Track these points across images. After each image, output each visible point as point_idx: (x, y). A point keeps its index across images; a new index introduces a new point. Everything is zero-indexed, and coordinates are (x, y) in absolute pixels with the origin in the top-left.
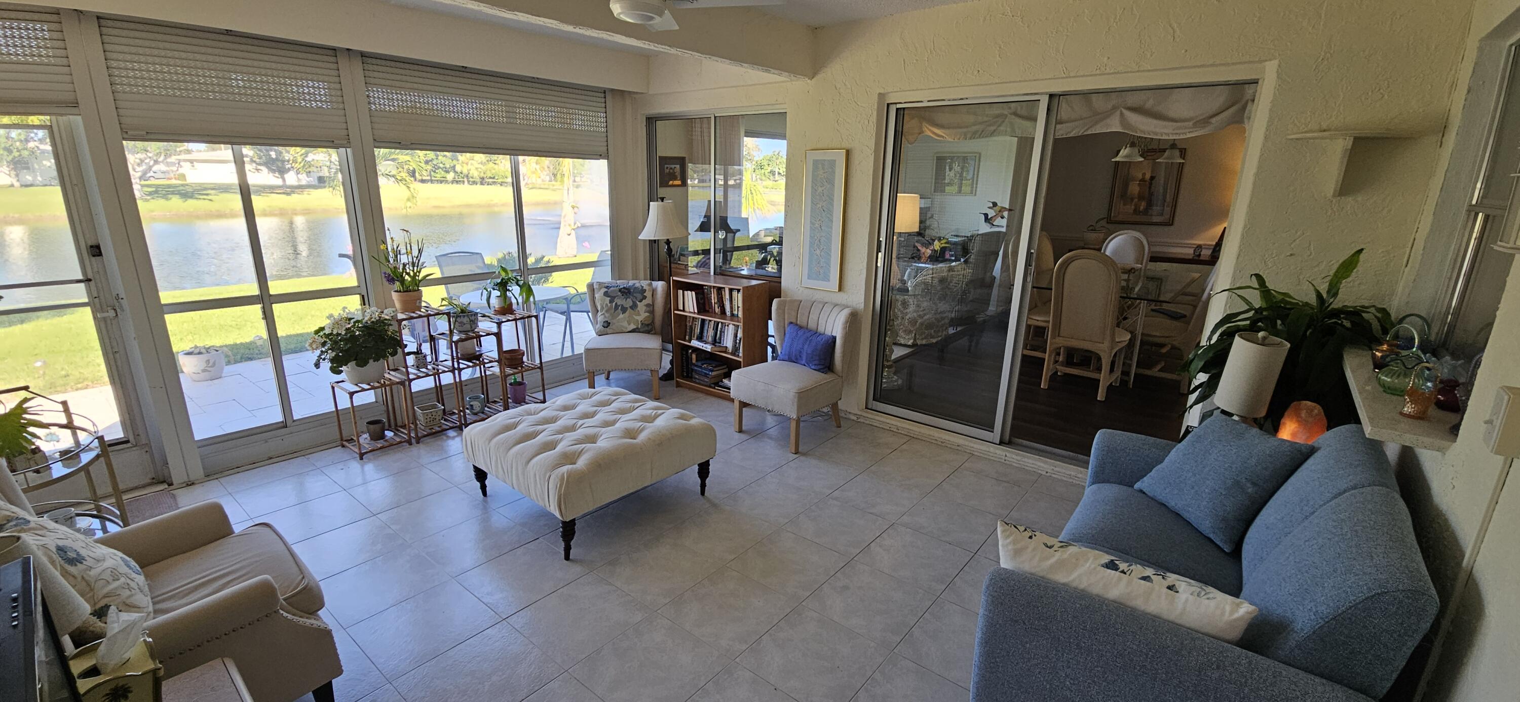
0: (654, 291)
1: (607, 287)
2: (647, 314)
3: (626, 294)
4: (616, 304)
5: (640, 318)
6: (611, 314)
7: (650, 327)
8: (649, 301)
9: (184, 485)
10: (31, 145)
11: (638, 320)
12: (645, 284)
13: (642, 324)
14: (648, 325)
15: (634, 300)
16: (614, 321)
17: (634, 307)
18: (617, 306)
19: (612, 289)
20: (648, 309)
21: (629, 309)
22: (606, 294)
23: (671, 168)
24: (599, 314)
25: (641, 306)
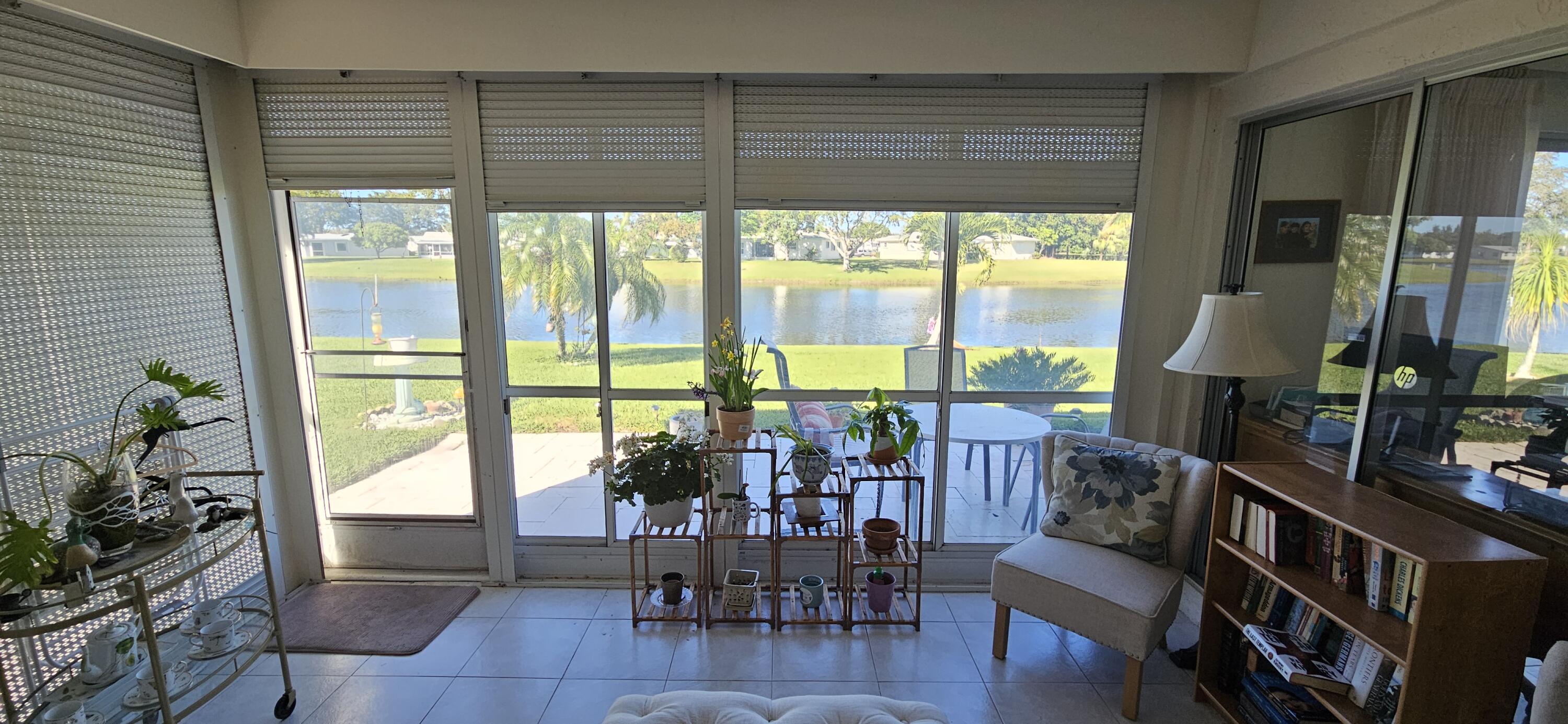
0: (1180, 478)
1: (1078, 449)
2: (1152, 523)
3: (1113, 471)
4: (1088, 485)
5: (1134, 527)
6: (1073, 503)
7: (1157, 550)
8: (1162, 495)
9: (497, 584)
10: (799, 232)
11: (1128, 531)
12: (1162, 456)
13: (1138, 540)
14: (1151, 545)
15: (1129, 487)
16: (1078, 517)
17: (1125, 500)
18: (1088, 490)
19: (1086, 454)
20: (1157, 513)
21: (1113, 501)
22: (1072, 462)
23: (1297, 225)
24: (1055, 495)
25: (1141, 503)
